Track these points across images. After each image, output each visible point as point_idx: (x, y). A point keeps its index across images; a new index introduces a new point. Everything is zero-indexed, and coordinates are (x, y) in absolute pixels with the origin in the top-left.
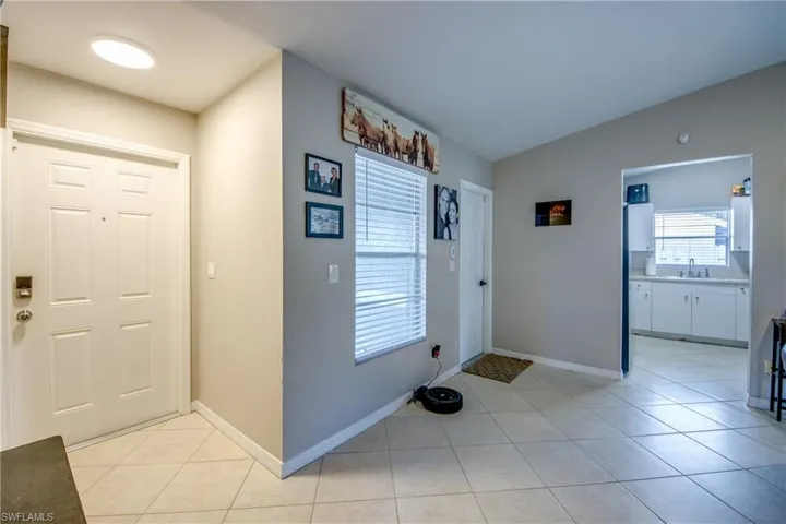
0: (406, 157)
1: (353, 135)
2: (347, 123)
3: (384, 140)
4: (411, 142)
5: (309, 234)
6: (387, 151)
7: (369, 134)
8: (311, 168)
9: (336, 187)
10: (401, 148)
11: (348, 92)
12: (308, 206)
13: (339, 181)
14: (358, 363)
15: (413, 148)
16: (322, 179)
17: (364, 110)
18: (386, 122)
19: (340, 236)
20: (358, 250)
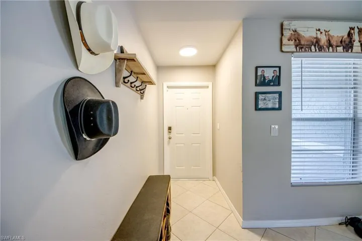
0: (340, 49)
1: (290, 46)
2: (285, 41)
3: (317, 43)
4: (346, 36)
5: (257, 109)
6: (321, 49)
7: (303, 42)
8: (259, 73)
9: (277, 81)
10: (334, 44)
11: (285, 23)
12: (257, 94)
13: (279, 77)
14: (292, 186)
15: (348, 40)
16: (266, 78)
17: (298, 30)
18: (319, 30)
19: (280, 108)
20: (293, 116)
